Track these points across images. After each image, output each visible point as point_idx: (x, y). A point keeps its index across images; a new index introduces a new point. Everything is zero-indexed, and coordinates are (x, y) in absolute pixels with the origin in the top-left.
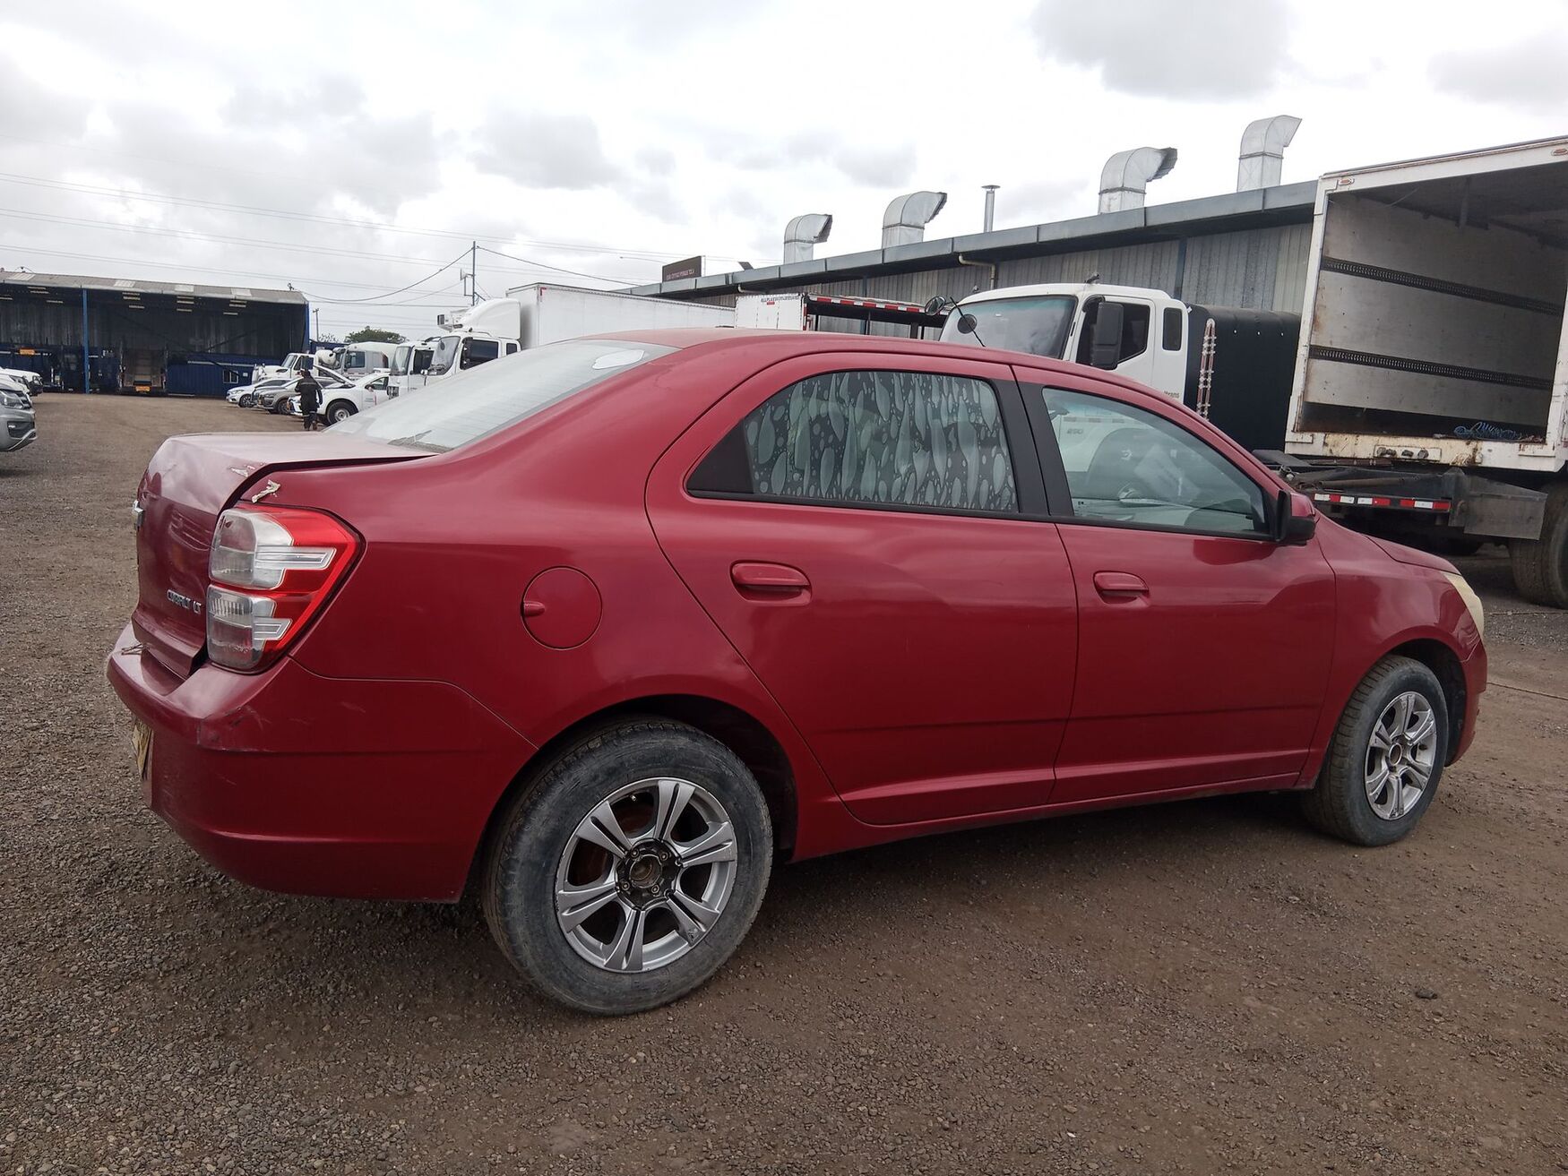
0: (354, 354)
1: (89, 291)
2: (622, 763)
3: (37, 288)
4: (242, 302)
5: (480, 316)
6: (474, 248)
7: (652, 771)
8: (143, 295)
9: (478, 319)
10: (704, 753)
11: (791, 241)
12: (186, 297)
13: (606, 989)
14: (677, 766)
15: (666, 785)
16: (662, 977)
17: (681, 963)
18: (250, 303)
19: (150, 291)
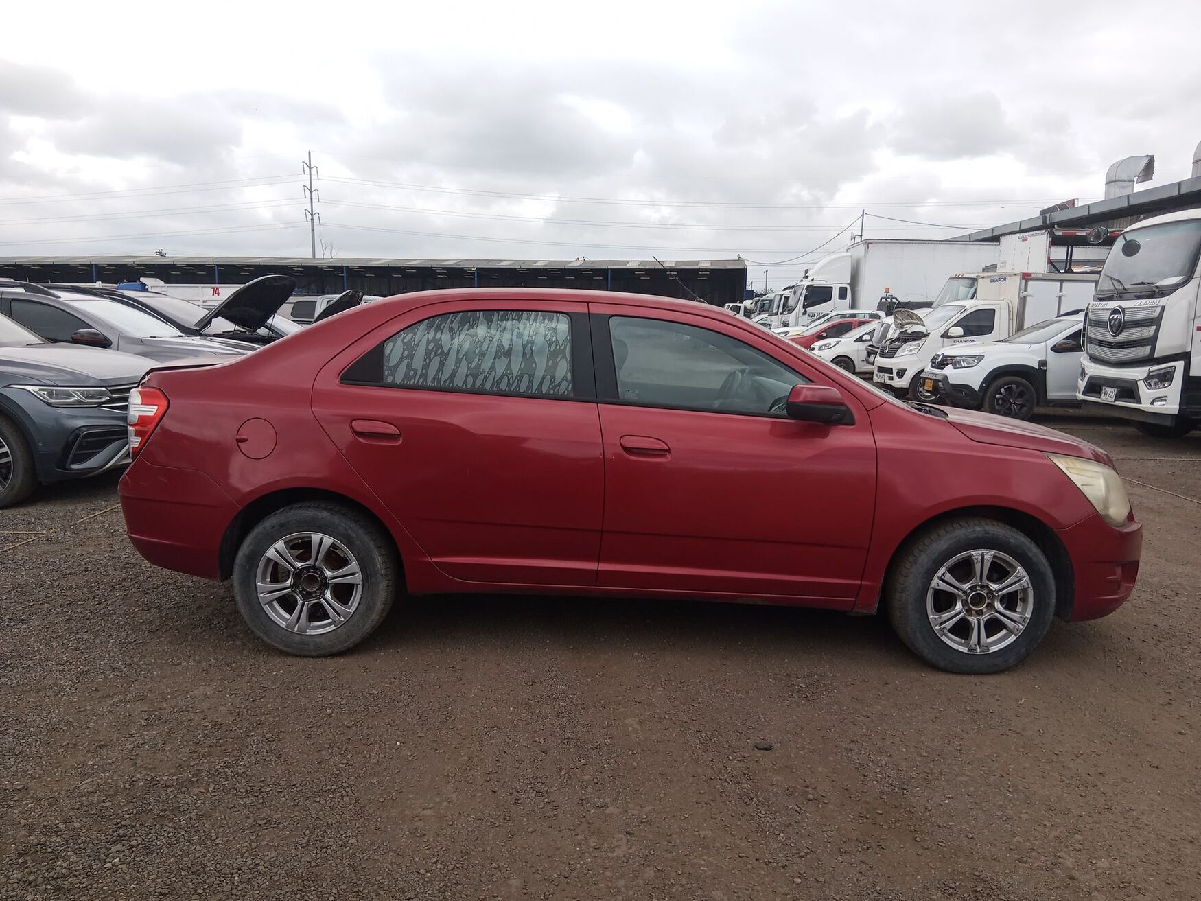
0: (768, 302)
1: (612, 270)
2: (288, 522)
3: (586, 270)
4: (707, 270)
5: (820, 269)
6: (863, 215)
7: (305, 528)
8: (646, 270)
9: (818, 273)
10: (337, 522)
11: (1112, 182)
12: (672, 270)
13: (284, 639)
14: (320, 527)
15: (315, 537)
16: (317, 640)
17: (329, 634)
18: (712, 271)
19: (647, 267)
